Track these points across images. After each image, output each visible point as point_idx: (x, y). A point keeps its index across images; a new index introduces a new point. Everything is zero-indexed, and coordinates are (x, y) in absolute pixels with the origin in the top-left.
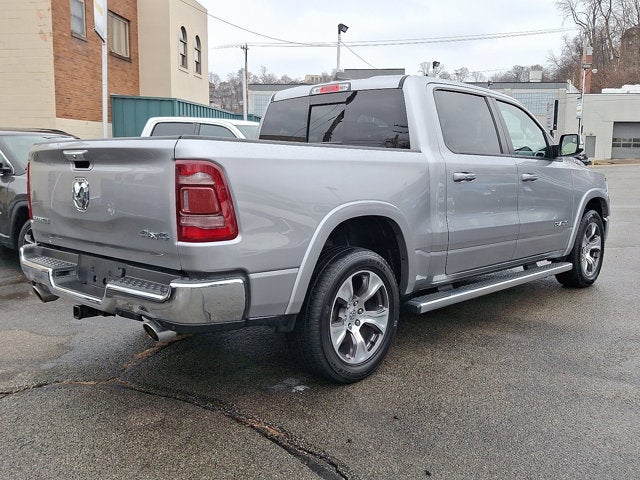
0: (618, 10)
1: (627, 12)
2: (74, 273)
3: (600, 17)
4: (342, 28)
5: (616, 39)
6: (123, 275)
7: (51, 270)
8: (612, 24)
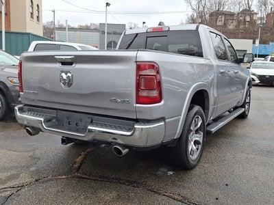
0: (208, 5)
1: (211, 5)
2: (54, 121)
3: (201, 7)
4: (108, 4)
5: (207, 16)
6: (92, 122)
7: (42, 120)
8: (206, 10)
